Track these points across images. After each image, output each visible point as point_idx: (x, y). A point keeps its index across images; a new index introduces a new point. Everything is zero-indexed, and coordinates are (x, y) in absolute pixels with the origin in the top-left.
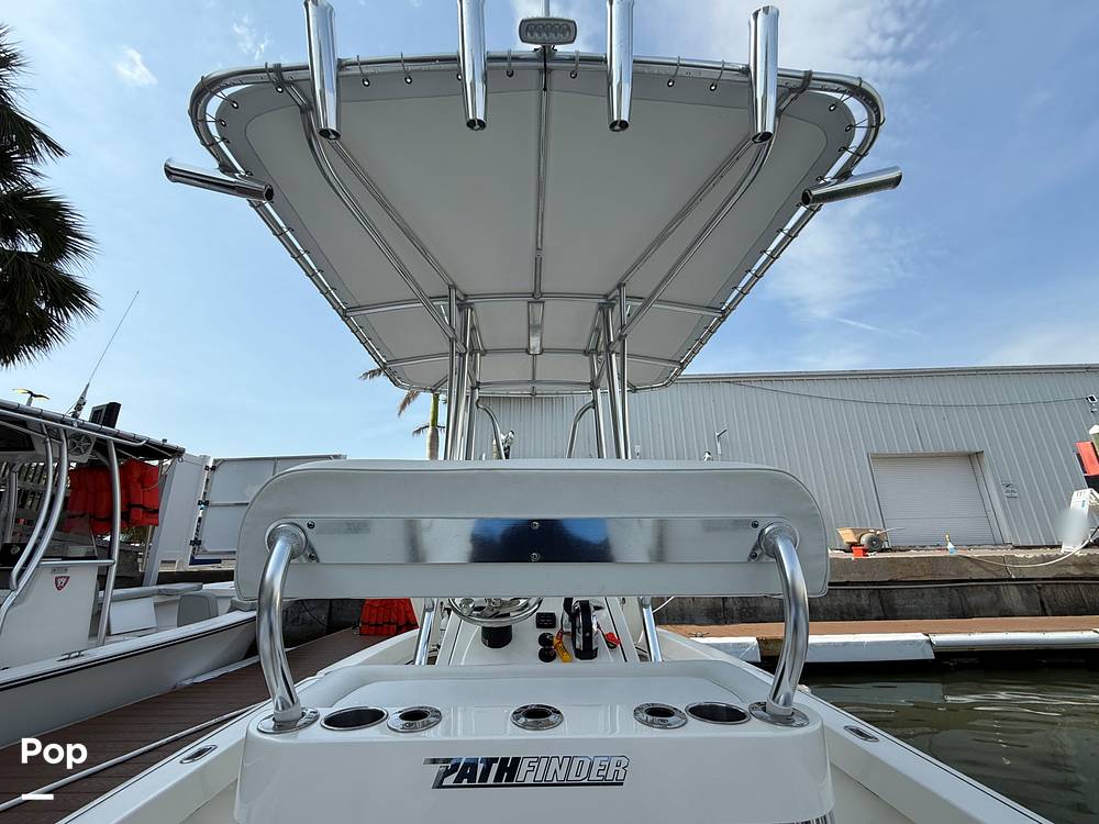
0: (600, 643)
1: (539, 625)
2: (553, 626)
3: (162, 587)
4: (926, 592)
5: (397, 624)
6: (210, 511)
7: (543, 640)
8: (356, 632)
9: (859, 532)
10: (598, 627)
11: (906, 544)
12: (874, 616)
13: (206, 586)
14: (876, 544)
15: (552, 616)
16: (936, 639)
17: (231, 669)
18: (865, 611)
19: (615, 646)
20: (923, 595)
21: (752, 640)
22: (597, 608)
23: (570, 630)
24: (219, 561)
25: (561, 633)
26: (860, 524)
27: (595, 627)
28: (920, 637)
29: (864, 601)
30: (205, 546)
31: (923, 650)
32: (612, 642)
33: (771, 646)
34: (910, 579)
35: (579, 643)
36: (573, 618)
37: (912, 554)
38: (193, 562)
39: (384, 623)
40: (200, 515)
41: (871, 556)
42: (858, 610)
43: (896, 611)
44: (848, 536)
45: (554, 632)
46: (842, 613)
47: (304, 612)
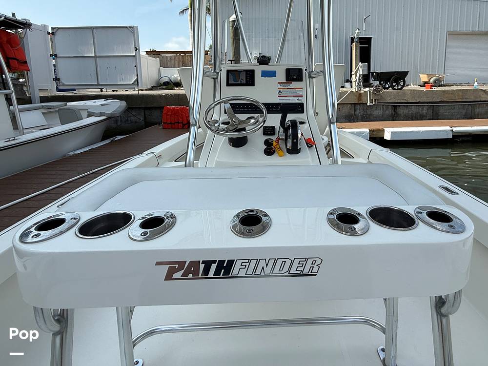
0: (302, 144)
1: (265, 134)
2: (274, 134)
3: (43, 104)
4: (455, 106)
5: (182, 123)
6: (58, 60)
7: (267, 143)
8: (161, 127)
9: (430, 77)
10: (302, 135)
11: (452, 83)
12: (427, 118)
13: (69, 104)
14: (438, 83)
15: (273, 128)
16: (455, 129)
17: (94, 146)
18: (424, 116)
19: (312, 146)
20: (454, 108)
21: (367, 130)
22: (302, 123)
23: (284, 137)
24: (74, 90)
25: (278, 139)
26: (432, 72)
27: (299, 136)
28: (448, 128)
29: (425, 111)
30: (63, 81)
31: (447, 134)
32: (310, 144)
33: (375, 133)
34: (450, 101)
35: (289, 145)
36: (286, 130)
37: (455, 88)
38: (58, 90)
39: (175, 123)
40: (54, 63)
41: (434, 89)
42: (420, 115)
43: (439, 116)
44: (424, 78)
45: (274, 138)
46: (412, 117)
47: (130, 117)
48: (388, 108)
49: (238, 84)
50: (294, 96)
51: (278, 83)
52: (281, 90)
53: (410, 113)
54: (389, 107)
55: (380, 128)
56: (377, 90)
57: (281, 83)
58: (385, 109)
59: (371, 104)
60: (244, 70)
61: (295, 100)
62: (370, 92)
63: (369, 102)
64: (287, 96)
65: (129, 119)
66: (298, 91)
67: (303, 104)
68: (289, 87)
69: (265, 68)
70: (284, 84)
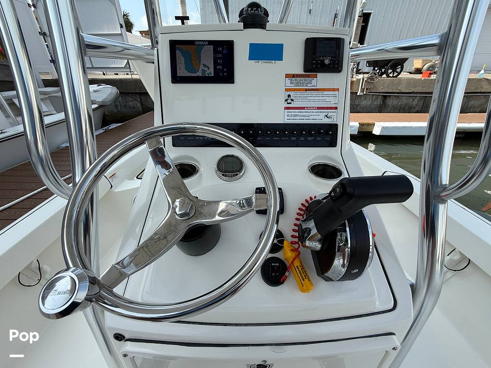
9: (424, 63)
12: (416, 110)
21: (356, 124)
29: (415, 102)
33: (364, 127)
41: (432, 77)
42: (409, 107)
44: (418, 64)
47: (128, 102)
48: (378, 98)
49: (198, 77)
50: (319, 108)
51: (287, 76)
52: (292, 93)
53: (400, 104)
54: (380, 97)
55: (371, 122)
56: (371, 78)
57: (293, 76)
58: (374, 99)
59: (362, 94)
60: (211, 42)
61: (320, 118)
62: (363, 79)
63: (359, 92)
64: (303, 108)
65: (127, 104)
66: (328, 96)
67: (336, 126)
68: (309, 86)
69: (257, 36)
70: (299, 79)
